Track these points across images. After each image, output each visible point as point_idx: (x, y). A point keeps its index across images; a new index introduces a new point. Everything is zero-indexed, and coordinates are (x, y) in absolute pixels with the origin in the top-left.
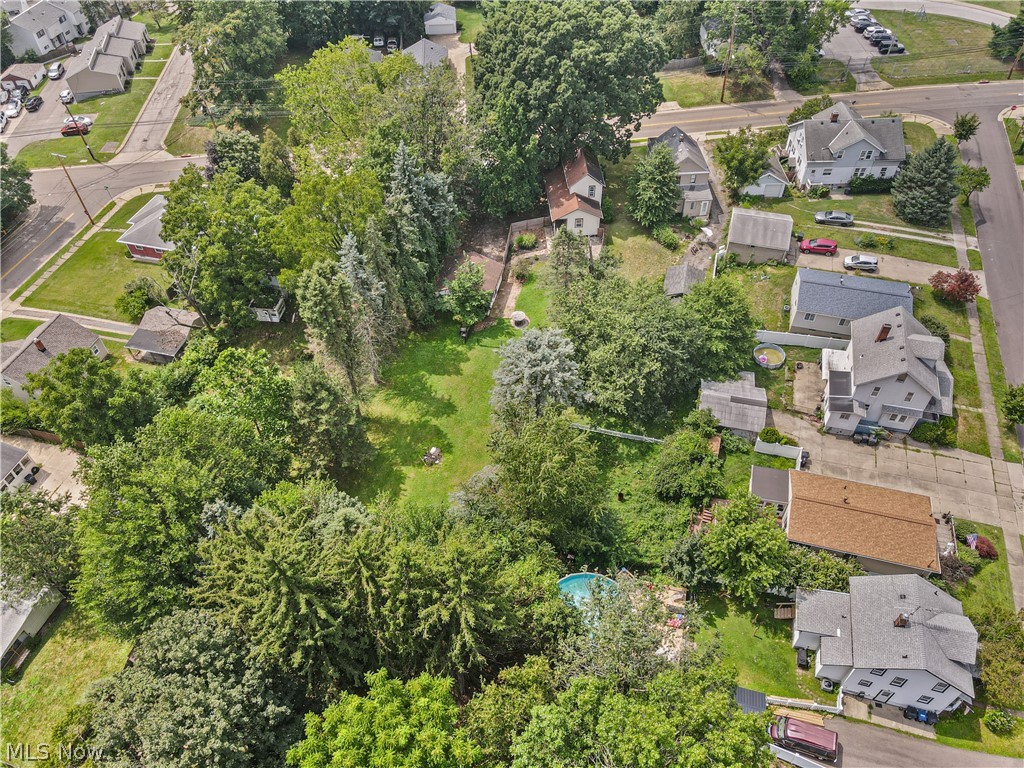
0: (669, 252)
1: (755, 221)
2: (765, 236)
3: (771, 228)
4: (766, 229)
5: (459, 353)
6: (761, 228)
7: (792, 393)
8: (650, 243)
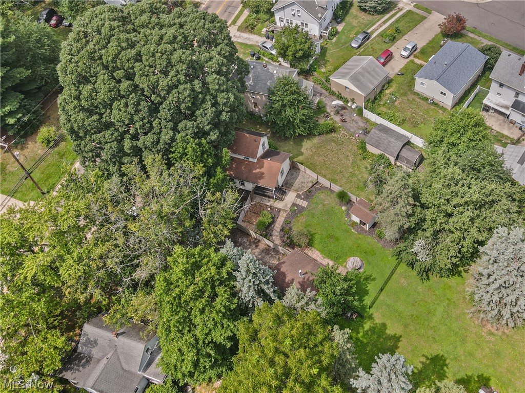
0: (333, 134)
1: (359, 73)
2: (373, 76)
3: (370, 70)
4: (369, 72)
5: (372, 330)
6: (367, 74)
7: (503, 135)
8: (316, 140)
